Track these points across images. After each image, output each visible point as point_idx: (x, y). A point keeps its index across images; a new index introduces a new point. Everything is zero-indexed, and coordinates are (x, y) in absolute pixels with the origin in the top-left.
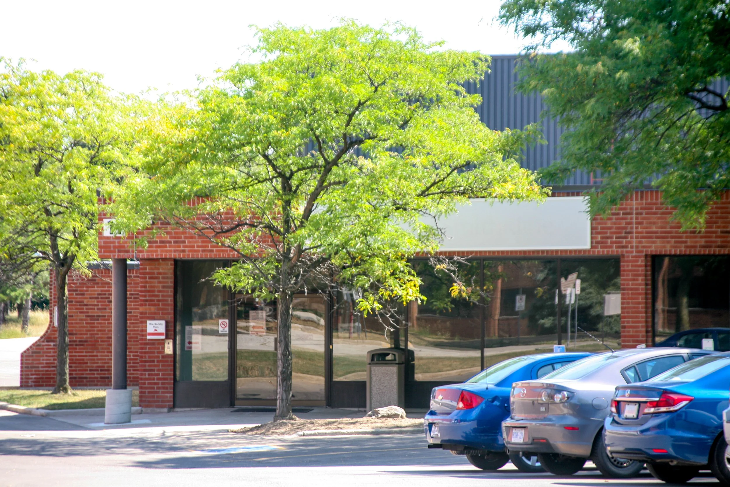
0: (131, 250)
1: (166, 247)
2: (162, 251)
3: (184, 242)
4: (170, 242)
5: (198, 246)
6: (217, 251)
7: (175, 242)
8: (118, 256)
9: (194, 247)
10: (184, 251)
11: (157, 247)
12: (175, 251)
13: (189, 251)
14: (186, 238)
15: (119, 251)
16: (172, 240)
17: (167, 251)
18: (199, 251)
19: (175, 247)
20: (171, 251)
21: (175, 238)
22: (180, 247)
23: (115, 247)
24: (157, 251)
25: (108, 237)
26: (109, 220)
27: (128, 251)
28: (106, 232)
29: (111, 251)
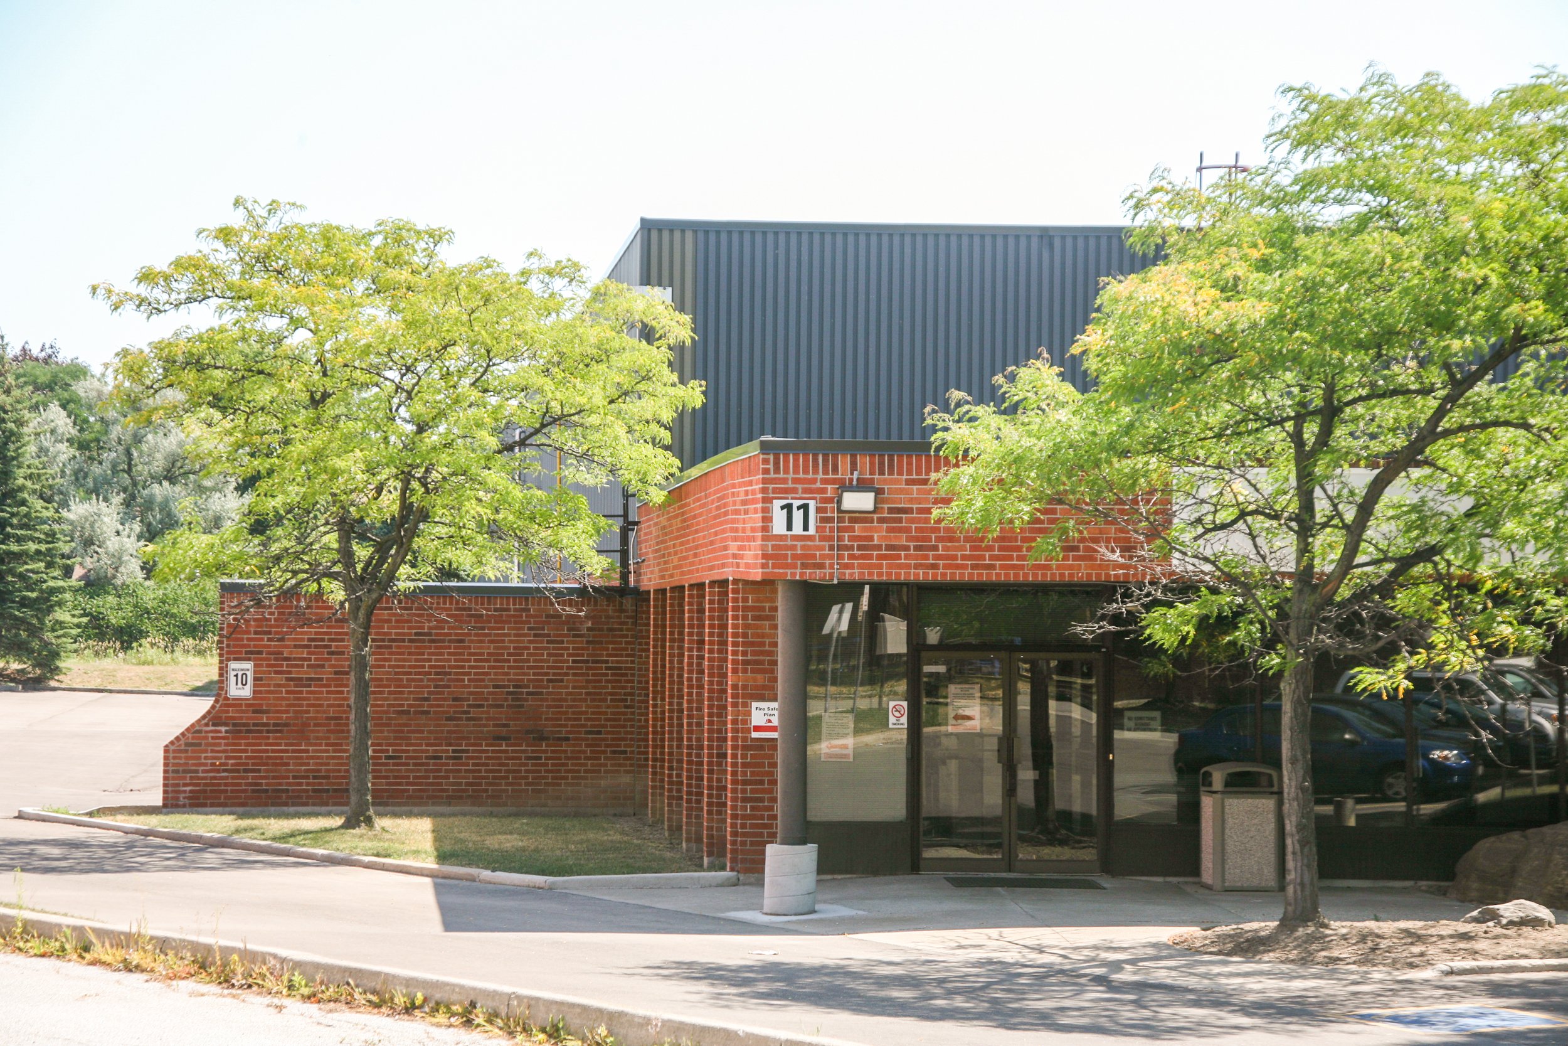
0: (828, 562)
1: (899, 557)
2: (889, 566)
3: (936, 548)
4: (907, 548)
5: (964, 557)
6: (1002, 567)
7: (917, 548)
8: (801, 574)
9: (955, 558)
10: (934, 567)
11: (880, 557)
12: (917, 567)
13: (946, 567)
14: (938, 539)
15: (804, 566)
16: (912, 544)
17: (900, 566)
18: (965, 567)
19: (916, 558)
20: (908, 566)
21: (917, 539)
22: (926, 557)
23: (794, 557)
24: (880, 566)
25: (781, 537)
26: (784, 502)
27: (821, 566)
28: (779, 526)
29: (787, 566)
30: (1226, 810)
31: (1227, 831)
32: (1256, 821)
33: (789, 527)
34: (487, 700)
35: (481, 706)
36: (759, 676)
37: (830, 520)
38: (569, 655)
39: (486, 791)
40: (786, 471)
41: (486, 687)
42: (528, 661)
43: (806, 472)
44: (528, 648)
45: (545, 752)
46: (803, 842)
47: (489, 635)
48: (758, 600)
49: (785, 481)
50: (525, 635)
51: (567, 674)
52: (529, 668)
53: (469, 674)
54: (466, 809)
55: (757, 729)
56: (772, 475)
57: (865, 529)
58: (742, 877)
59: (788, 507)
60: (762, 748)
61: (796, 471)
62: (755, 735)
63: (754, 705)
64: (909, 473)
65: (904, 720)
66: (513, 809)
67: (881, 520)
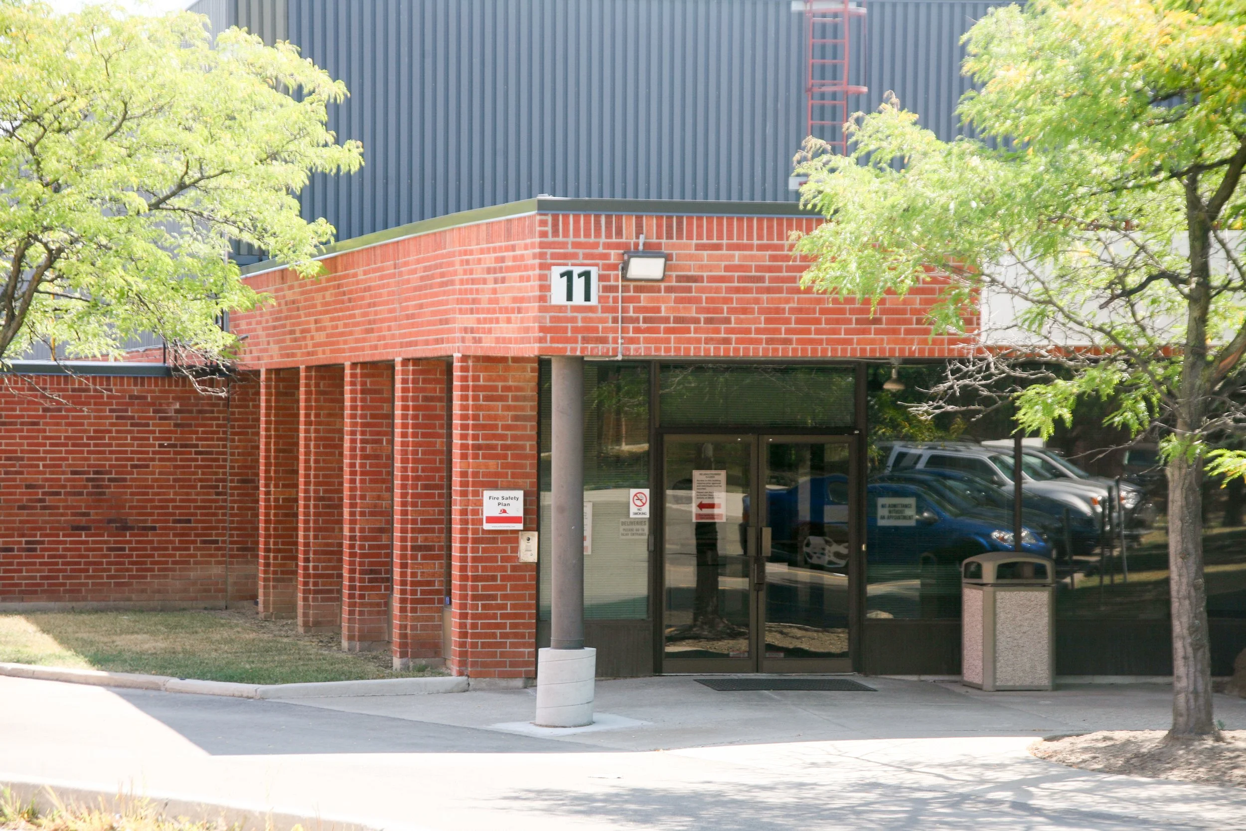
0: (611, 336)
1: (688, 331)
2: (678, 341)
3: (727, 321)
4: (696, 321)
5: (758, 331)
6: (799, 341)
7: (708, 321)
8: (583, 350)
9: (748, 331)
10: (727, 341)
11: (668, 331)
12: (707, 341)
13: (738, 341)
14: (731, 311)
15: (585, 340)
16: (702, 316)
17: (689, 341)
18: (758, 341)
19: (707, 331)
20: (698, 341)
21: (707, 310)
22: (718, 331)
23: (575, 330)
24: (668, 341)
25: (561, 308)
26: (564, 269)
27: (604, 340)
28: (558, 295)
29: (567, 340)
30: (998, 604)
31: (998, 626)
32: (1028, 616)
33: (570, 297)
34: (64, 487)
35: (58, 494)
36: (492, 462)
37: (614, 289)
38: (155, 439)
39: (64, 585)
40: (566, 234)
41: (63, 473)
42: (110, 445)
43: (587, 235)
44: (110, 432)
45: (130, 542)
46: (581, 646)
47: (67, 417)
48: (490, 379)
49: (564, 245)
50: (106, 418)
51: (153, 460)
52: (111, 452)
53: (44, 459)
54: (42, 604)
55: (491, 520)
56: (550, 239)
57: (652, 300)
58: (472, 681)
59: (569, 275)
60: (494, 541)
61: (577, 234)
62: (487, 526)
63: (487, 494)
64: (700, 237)
65: (646, 509)
66: (95, 604)
67: (669, 290)
